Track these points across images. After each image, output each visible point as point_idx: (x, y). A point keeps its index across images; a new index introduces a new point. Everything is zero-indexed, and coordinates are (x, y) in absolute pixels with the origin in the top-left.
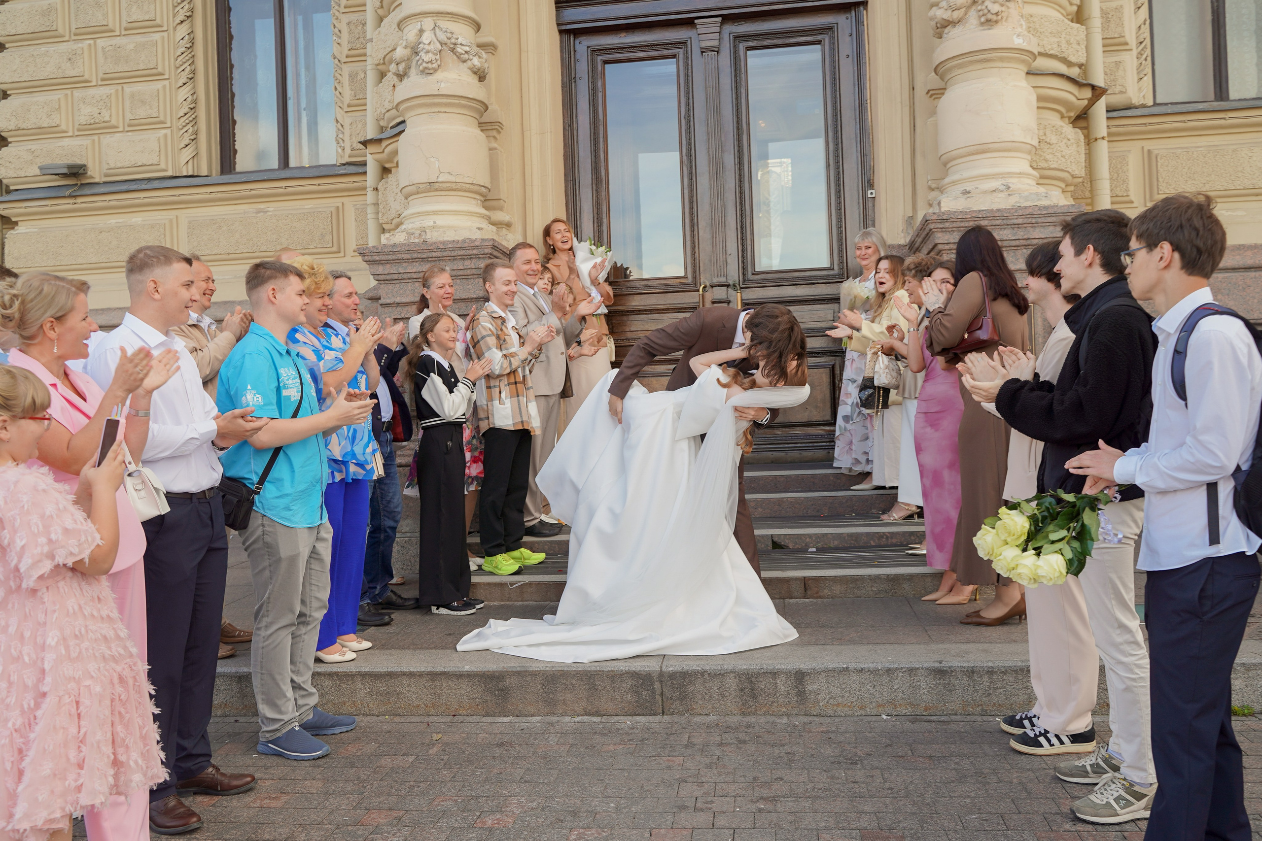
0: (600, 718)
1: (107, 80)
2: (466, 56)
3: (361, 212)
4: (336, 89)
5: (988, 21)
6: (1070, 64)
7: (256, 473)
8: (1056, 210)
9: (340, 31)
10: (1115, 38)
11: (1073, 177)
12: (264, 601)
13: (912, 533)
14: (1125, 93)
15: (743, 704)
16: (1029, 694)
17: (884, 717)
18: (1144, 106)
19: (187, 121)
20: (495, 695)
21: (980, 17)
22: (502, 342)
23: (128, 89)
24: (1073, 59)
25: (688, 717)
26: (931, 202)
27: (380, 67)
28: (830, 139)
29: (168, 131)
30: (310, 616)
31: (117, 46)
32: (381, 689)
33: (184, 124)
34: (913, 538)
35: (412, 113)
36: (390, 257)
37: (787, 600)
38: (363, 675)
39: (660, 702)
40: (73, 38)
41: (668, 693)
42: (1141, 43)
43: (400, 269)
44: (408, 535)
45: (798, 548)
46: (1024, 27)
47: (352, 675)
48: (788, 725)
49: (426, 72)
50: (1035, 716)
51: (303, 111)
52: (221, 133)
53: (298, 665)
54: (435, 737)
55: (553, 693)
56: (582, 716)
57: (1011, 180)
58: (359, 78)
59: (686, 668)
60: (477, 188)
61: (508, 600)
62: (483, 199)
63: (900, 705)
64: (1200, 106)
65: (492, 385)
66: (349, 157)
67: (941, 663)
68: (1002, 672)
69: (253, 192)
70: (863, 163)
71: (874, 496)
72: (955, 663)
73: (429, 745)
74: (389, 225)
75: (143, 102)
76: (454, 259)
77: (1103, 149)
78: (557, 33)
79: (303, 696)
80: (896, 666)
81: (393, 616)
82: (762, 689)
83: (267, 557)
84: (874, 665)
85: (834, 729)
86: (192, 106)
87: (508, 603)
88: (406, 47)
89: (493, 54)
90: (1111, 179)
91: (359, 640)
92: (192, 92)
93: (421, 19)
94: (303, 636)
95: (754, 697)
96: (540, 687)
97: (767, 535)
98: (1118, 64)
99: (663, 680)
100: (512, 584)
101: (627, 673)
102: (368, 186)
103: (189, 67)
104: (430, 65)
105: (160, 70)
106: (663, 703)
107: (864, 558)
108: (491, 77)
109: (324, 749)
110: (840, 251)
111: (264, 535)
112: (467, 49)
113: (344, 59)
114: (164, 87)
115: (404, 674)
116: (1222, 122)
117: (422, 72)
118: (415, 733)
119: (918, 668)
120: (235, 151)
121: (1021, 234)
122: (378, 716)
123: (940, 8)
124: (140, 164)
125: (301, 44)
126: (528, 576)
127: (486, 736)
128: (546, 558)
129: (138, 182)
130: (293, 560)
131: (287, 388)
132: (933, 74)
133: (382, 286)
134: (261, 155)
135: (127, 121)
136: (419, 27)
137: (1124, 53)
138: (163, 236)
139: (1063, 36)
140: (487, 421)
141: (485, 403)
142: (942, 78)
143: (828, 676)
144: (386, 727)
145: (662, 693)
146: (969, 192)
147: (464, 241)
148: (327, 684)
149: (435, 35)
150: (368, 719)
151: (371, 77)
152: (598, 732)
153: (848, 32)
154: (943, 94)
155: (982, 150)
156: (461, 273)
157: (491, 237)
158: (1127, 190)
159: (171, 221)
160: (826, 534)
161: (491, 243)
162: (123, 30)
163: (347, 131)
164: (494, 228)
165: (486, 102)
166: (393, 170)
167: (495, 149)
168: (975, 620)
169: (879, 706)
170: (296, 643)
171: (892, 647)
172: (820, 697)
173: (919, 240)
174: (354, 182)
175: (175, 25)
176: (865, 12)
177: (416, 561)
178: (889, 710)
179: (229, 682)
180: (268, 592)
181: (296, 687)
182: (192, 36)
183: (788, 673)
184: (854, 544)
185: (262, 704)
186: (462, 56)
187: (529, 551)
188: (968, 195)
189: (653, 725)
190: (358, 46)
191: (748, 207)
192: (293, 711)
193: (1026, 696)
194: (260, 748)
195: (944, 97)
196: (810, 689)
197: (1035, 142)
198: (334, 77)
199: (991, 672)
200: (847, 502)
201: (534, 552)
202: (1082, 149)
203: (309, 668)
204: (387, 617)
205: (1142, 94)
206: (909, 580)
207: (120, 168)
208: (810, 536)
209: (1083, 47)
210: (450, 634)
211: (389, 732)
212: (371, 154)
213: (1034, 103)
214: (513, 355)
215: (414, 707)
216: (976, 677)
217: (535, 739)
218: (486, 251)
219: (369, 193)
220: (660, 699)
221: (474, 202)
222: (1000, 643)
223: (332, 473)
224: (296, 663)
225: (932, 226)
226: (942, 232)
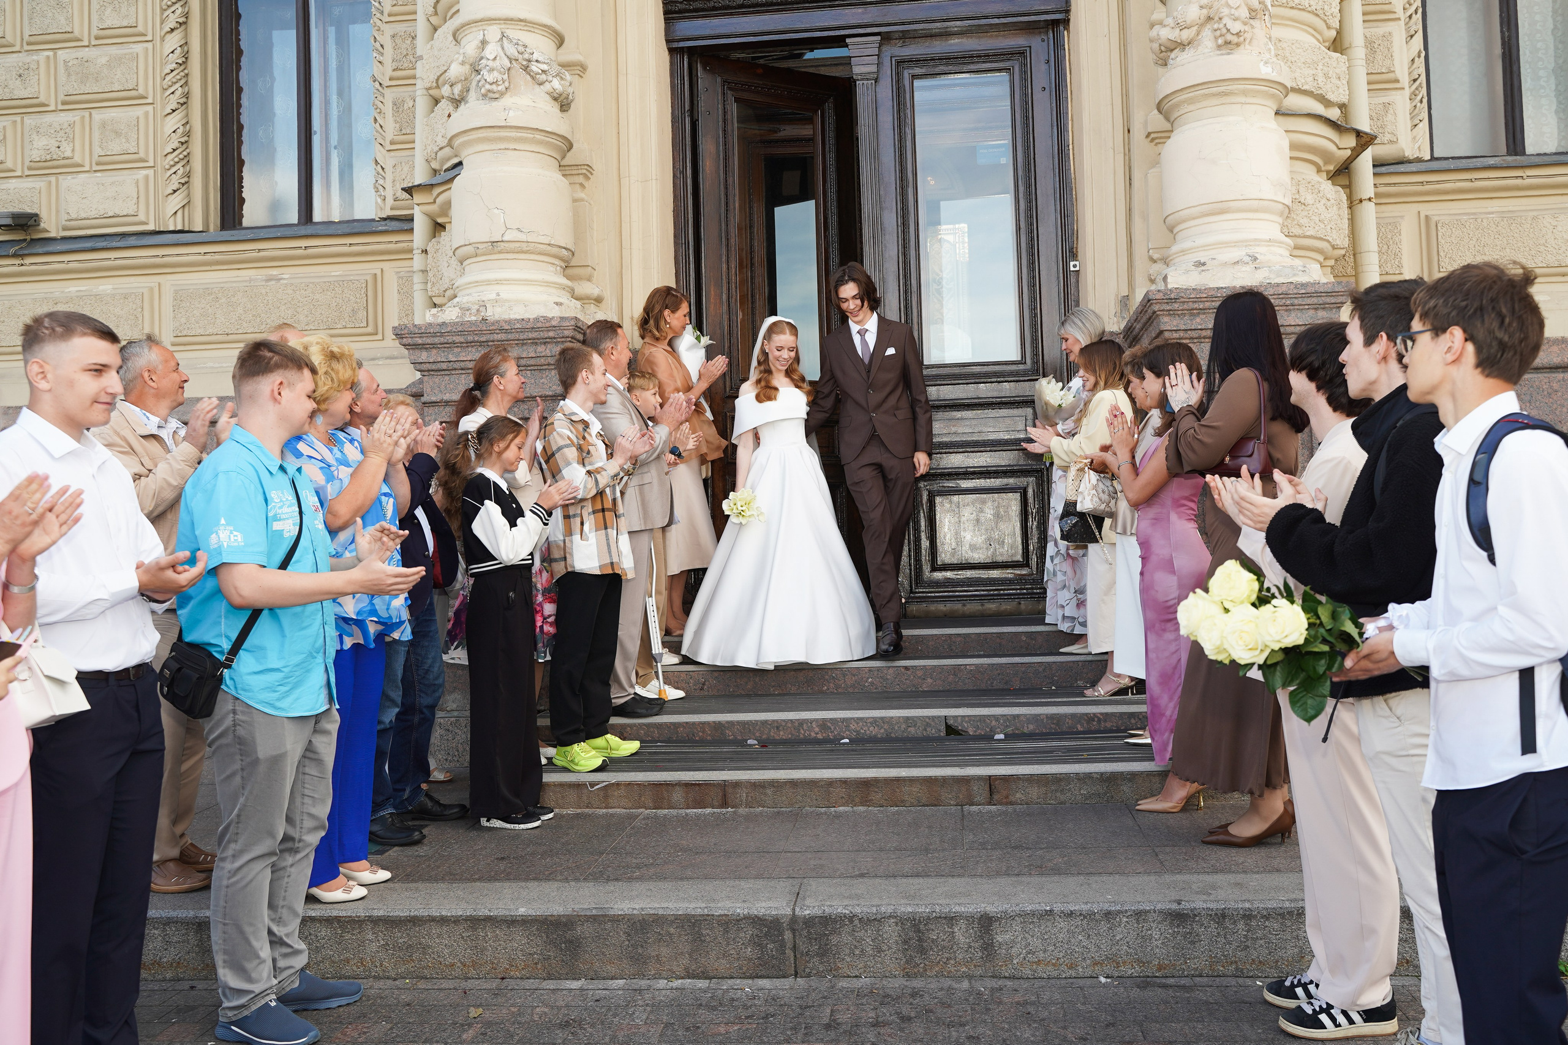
0: (708, 981)
1: (69, 103)
2: (543, 77)
3: (406, 281)
4: (376, 120)
5: (1228, 43)
6: (1327, 103)
7: (227, 637)
8: (1317, 288)
9: (382, 46)
10: (1383, 73)
11: (1334, 247)
12: (232, 821)
13: (1132, 715)
14: (1396, 142)
15: (907, 962)
16: (1301, 947)
17: (1103, 980)
18: (1419, 160)
19: (177, 160)
20: (561, 950)
21: (1216, 38)
22: (585, 454)
23: (97, 116)
24: (1332, 97)
25: (830, 981)
26: (1153, 278)
27: (431, 92)
28: (1021, 195)
29: (151, 172)
30: (300, 841)
31: (85, 59)
32: (401, 941)
33: (172, 163)
34: (1133, 721)
35: (470, 150)
36: (436, 340)
37: (966, 808)
38: (375, 921)
39: (792, 959)
40: (26, 47)
41: (802, 947)
42: (1415, 80)
43: (450, 356)
44: (456, 714)
45: (980, 735)
46: (1273, 53)
47: (359, 921)
48: (970, 993)
49: (489, 96)
50: (1311, 982)
51: (332, 149)
52: (222, 176)
53: (280, 910)
54: (474, 1012)
55: (642, 946)
56: (682, 978)
57: (1258, 249)
58: (406, 107)
59: (828, 910)
60: (555, 250)
61: (587, 807)
62: (563, 265)
63: (1124, 962)
64: (1491, 161)
65: (571, 513)
66: (391, 209)
67: (1179, 904)
68: (1263, 917)
69: (262, 254)
70: (1064, 226)
71: (1080, 664)
72: (1199, 903)
73: (462, 1025)
74: (441, 298)
75: (118, 134)
76: (523, 344)
77: (1369, 212)
78: (667, 52)
79: (285, 956)
80: (1118, 908)
81: (425, 831)
82: (933, 941)
83: (238, 757)
84: (1089, 905)
85: (1033, 998)
86: (183, 140)
87: (587, 810)
88: (463, 63)
89: (581, 77)
90: (1379, 252)
91: (375, 868)
92: (184, 121)
93: (484, 27)
94: (288, 869)
95: (923, 951)
96: (624, 937)
97: (939, 717)
98: (1386, 106)
99: (796, 927)
100: (592, 785)
101: (747, 918)
102: (415, 247)
103: (180, 89)
104: (494, 87)
105: (141, 91)
106: (795, 960)
107: (1069, 750)
108: (577, 107)
109: (312, 1034)
110: (1034, 340)
111: (235, 725)
112: (545, 67)
113: (387, 83)
114: (147, 113)
115: (432, 919)
116: (1519, 182)
117: (484, 96)
118: (445, 1006)
119: (1149, 911)
120: (242, 201)
122: (395, 980)
123: (1165, 26)
124: (111, 214)
125: (333, 64)
126: (615, 774)
127: (546, 1010)
128: (641, 747)
129: (108, 238)
130: (277, 760)
131: (280, 520)
132: (1156, 111)
133: (426, 378)
134: (275, 206)
135: (95, 158)
136: (481, 37)
137: (1394, 92)
138: (140, 310)
139: (1320, 67)
140: (563, 563)
141: (562, 538)
142: (1167, 119)
143: (1025, 922)
144: (405, 997)
145: (794, 946)
146: (1204, 264)
147: (537, 320)
148: (323, 933)
149: (503, 48)
150: (381, 984)
151: (422, 103)
152: (704, 1003)
153: (1043, 57)
154: (1169, 137)
155: (1220, 209)
156: (532, 362)
157: (573, 315)
158: (1400, 266)
159: (151, 289)
160: (1018, 716)
161: (573, 323)
162: (93, 38)
163: (389, 175)
164: (578, 303)
165: (570, 138)
166: (447, 226)
167: (582, 200)
168: (1221, 837)
169: (1096, 964)
170: (279, 879)
171: (1111, 878)
172: (1014, 951)
173: (1138, 326)
174: (397, 242)
175: (163, 34)
176: (1066, 32)
177: (465, 749)
178: (1108, 969)
179: (184, 931)
180: (238, 806)
181: (276, 941)
182: (186, 49)
183: (970, 919)
184: (1056, 729)
185: (224, 967)
186: (538, 76)
187: (617, 739)
188: (1203, 268)
189: (781, 993)
190: (406, 65)
191: (914, 282)
192: (269, 978)
193: (1296, 950)
194: (219, 1031)
195: (1169, 142)
196: (1001, 940)
197: (1288, 202)
198: (374, 105)
199: (1248, 916)
200: (1044, 670)
201: (624, 739)
202: (1345, 212)
203: (296, 914)
204: (417, 833)
205: (1417, 146)
206: (1130, 780)
207: (85, 219)
208: (996, 718)
209: (1345, 82)
210: (503, 859)
211: (408, 1005)
212: (418, 205)
213: (1287, 153)
214: (598, 471)
215: (446, 966)
216: (1227, 923)
217: (615, 1015)
218: (567, 333)
219: (415, 257)
220: (792, 954)
221: (552, 268)
222: (1258, 873)
223: (341, 637)
224: (277, 907)
225: (1156, 308)
226: (1170, 315)
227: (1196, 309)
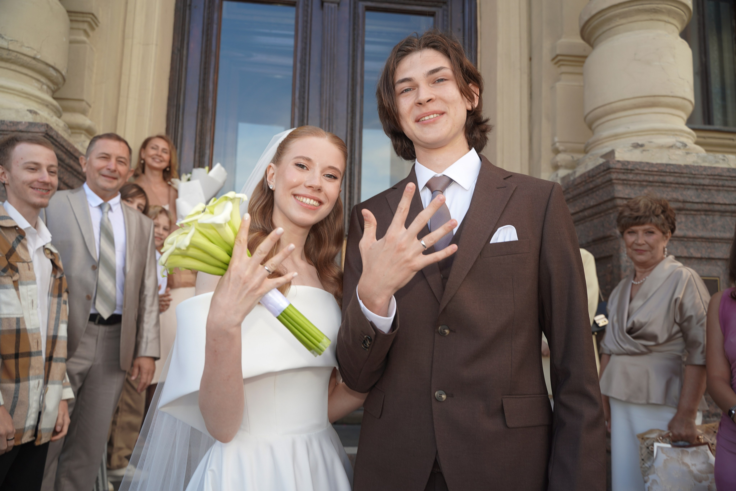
121: (705, 197)
155: (652, 103)
161: (43, 129)
188: (642, 148)
225: (614, 176)
226: (623, 184)
227: (646, 181)
